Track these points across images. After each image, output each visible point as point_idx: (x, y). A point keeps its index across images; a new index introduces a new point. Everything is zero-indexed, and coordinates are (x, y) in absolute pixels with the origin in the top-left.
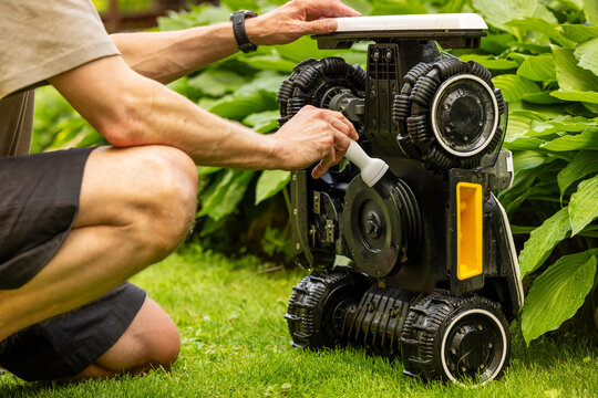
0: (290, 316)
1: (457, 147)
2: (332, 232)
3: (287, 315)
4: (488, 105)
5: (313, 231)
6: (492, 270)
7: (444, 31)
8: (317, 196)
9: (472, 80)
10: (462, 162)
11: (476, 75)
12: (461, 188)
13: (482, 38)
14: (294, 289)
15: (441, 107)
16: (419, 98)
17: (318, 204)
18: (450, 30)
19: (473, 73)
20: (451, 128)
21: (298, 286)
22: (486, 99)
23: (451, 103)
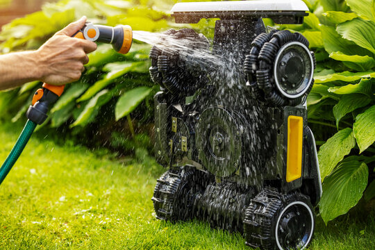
0: (156, 199)
1: (288, 92)
2: (186, 145)
3: (153, 198)
4: (307, 63)
5: (171, 143)
6: (306, 174)
7: (278, 11)
8: (174, 120)
9: (299, 46)
10: (291, 101)
11: (301, 42)
12: (291, 120)
13: (305, 17)
14: (158, 181)
15: (279, 64)
16: (266, 58)
17: (176, 126)
18: (282, 11)
19: (299, 41)
20: (285, 78)
21: (161, 179)
22: (306, 59)
23: (286, 61)
